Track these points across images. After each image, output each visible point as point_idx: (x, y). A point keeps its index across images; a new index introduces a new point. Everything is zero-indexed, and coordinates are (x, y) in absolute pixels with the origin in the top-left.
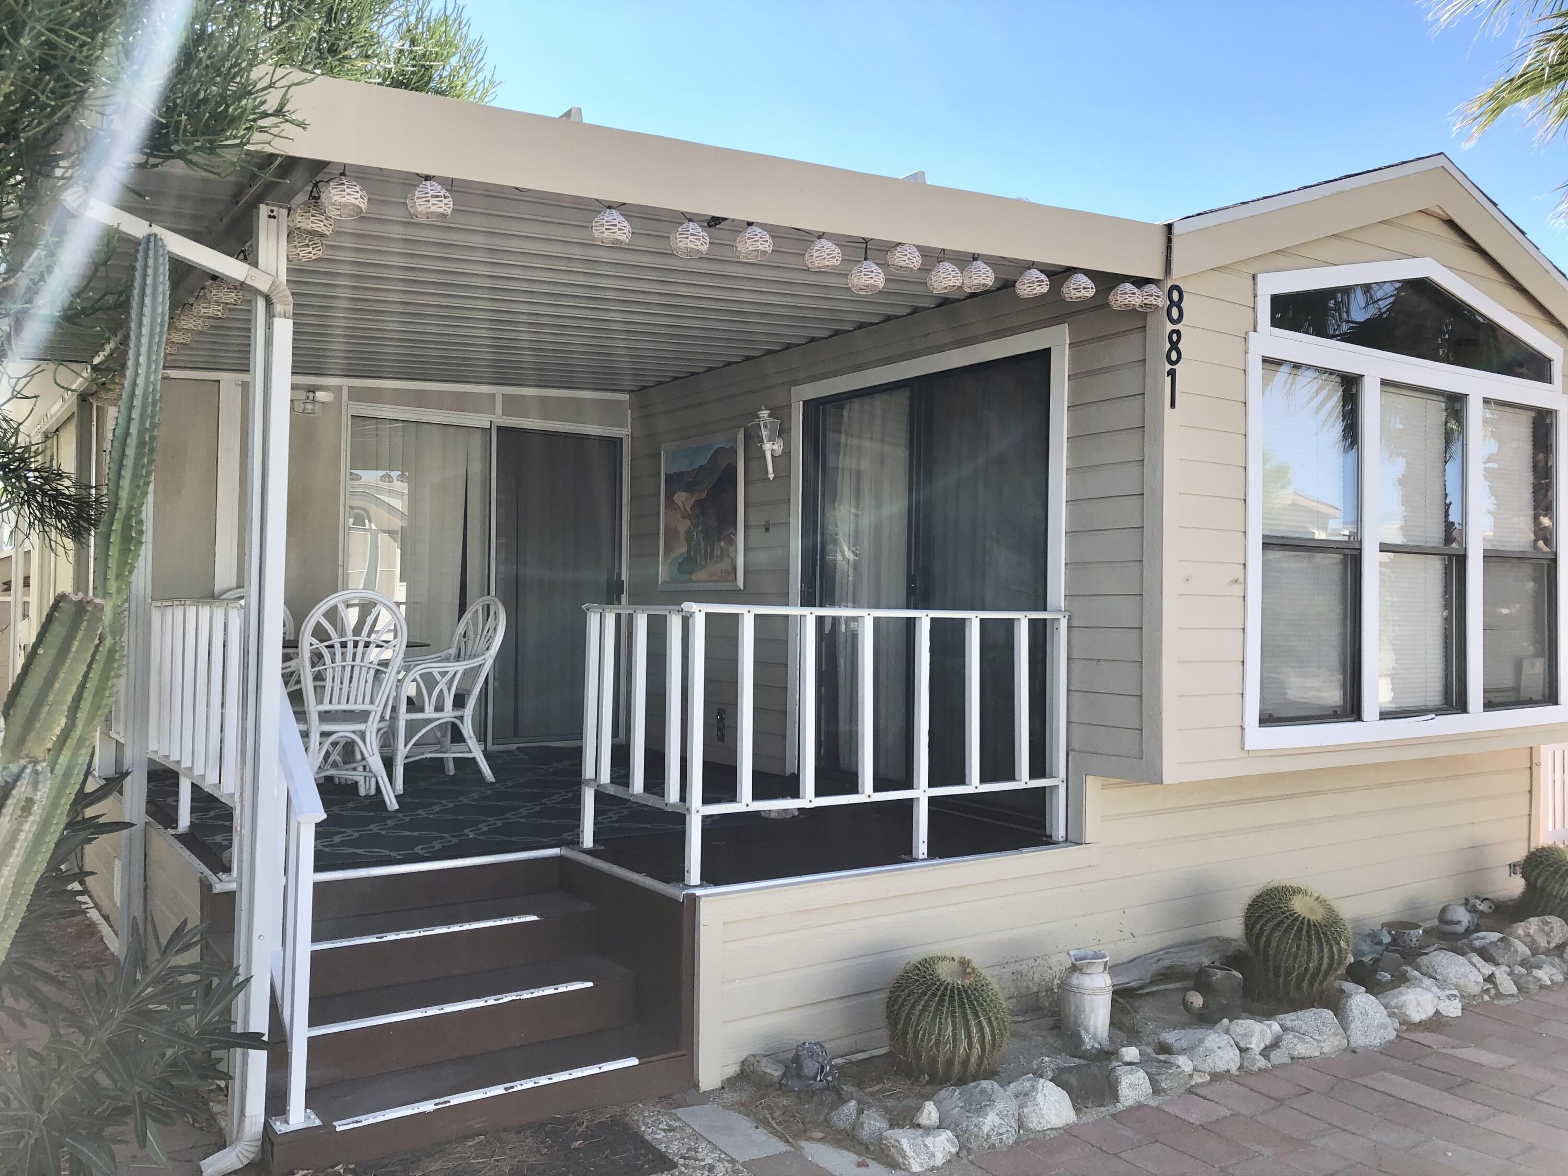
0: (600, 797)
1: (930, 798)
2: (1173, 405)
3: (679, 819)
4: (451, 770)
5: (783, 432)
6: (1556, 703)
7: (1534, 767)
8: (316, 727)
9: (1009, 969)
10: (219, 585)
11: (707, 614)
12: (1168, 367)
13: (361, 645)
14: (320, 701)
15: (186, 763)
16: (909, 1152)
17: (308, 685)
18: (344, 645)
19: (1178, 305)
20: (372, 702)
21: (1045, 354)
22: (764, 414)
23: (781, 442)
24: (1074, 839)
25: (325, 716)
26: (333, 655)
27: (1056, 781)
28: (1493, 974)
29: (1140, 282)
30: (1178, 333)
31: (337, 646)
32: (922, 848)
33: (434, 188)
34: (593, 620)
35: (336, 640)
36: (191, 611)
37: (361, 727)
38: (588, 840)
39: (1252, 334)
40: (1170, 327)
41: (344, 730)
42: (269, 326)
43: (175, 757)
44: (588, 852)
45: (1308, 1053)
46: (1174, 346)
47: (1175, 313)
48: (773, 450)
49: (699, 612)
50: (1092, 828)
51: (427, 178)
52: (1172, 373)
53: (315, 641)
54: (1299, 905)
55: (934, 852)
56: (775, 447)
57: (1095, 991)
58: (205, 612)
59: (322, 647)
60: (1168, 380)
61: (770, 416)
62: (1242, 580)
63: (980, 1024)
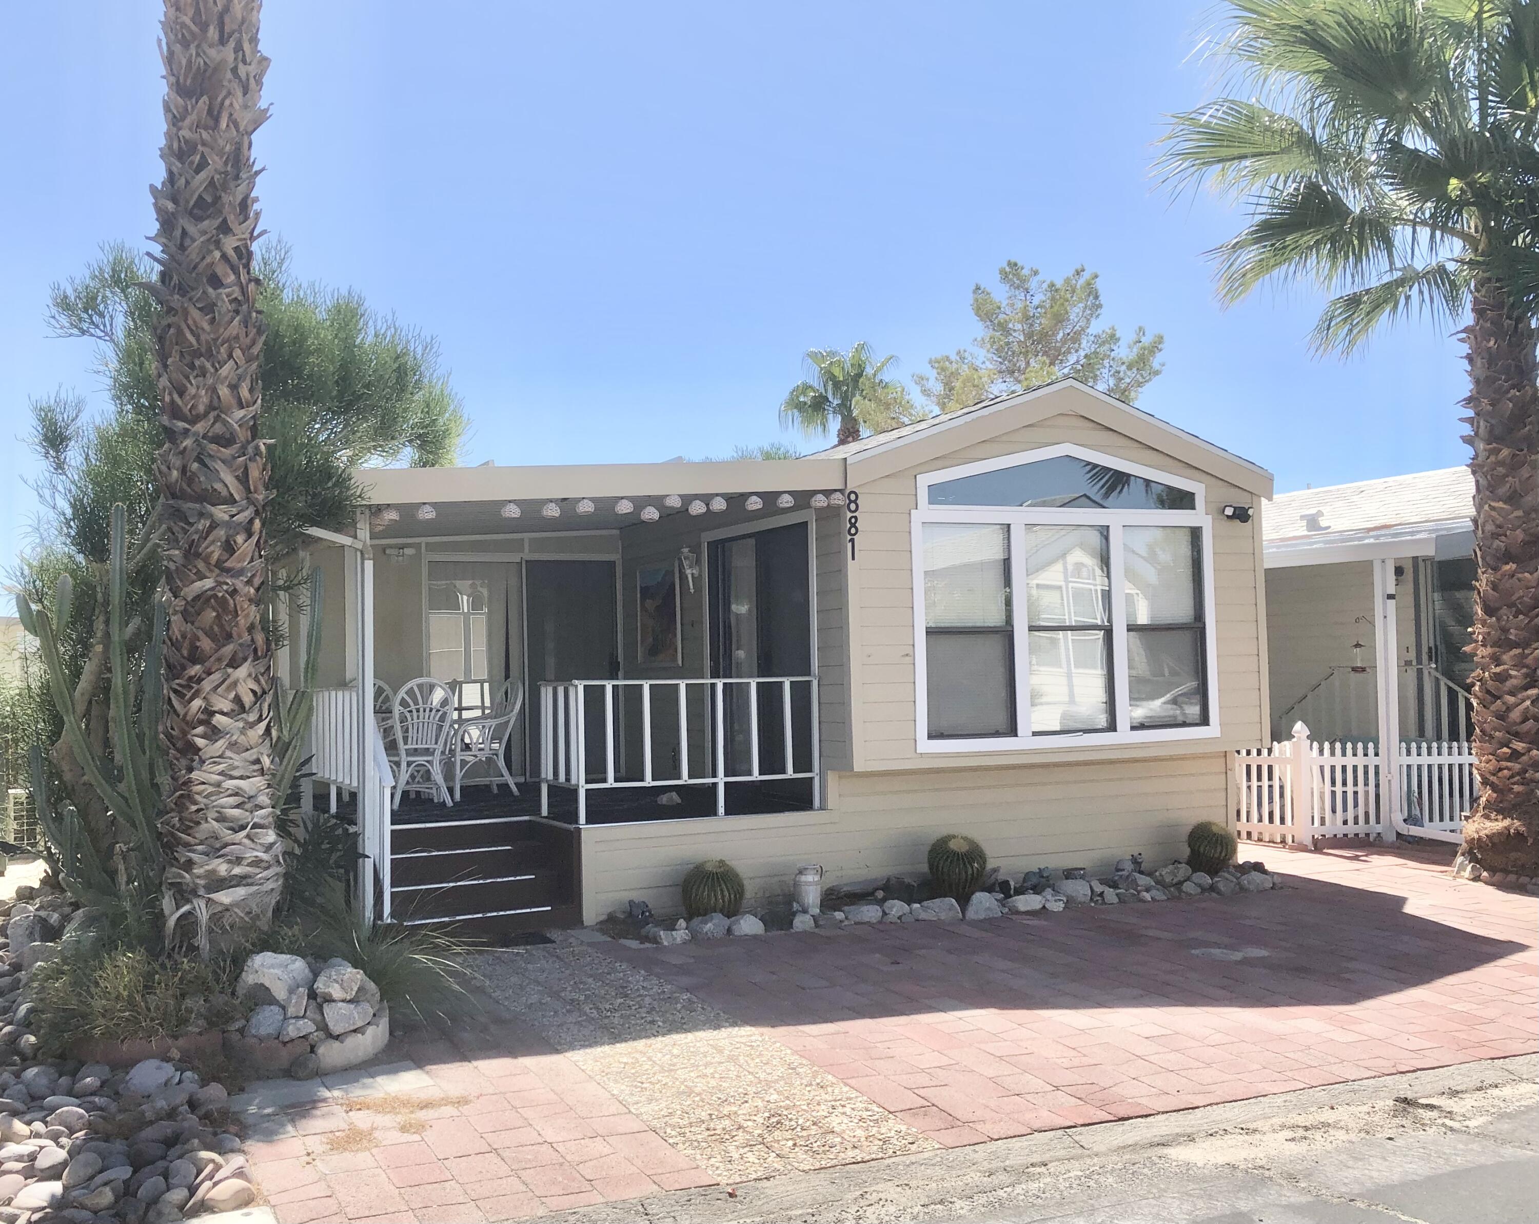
0: (549, 787)
1: (725, 783)
2: (853, 558)
3: (575, 792)
4: (495, 790)
5: (698, 562)
6: (1208, 725)
7: (1229, 772)
8: (404, 759)
9: (776, 879)
10: (348, 676)
11: (585, 686)
12: (849, 537)
13: (428, 710)
14: (406, 743)
15: (333, 778)
16: (663, 937)
17: (399, 735)
18: (418, 711)
19: (855, 502)
20: (436, 743)
21: (805, 524)
22: (686, 550)
23: (698, 568)
24: (822, 808)
25: (409, 753)
26: (412, 716)
27: (815, 774)
28: (1103, 892)
29: (827, 493)
30: (856, 518)
31: (414, 711)
32: (721, 810)
33: (428, 508)
34: (543, 690)
35: (413, 707)
36: (333, 693)
37: (430, 758)
38: (545, 811)
39: (912, 511)
40: (849, 515)
41: (421, 759)
42: (363, 564)
43: (327, 776)
44: (545, 817)
45: (927, 918)
46: (853, 525)
47: (853, 507)
48: (692, 574)
49: (580, 685)
50: (831, 802)
51: (424, 504)
52: (852, 541)
53: (401, 708)
54: (953, 845)
55: (727, 813)
56: (694, 571)
57: (809, 884)
58: (340, 694)
59: (405, 711)
60: (849, 545)
61: (689, 551)
62: (911, 653)
63: (722, 890)
